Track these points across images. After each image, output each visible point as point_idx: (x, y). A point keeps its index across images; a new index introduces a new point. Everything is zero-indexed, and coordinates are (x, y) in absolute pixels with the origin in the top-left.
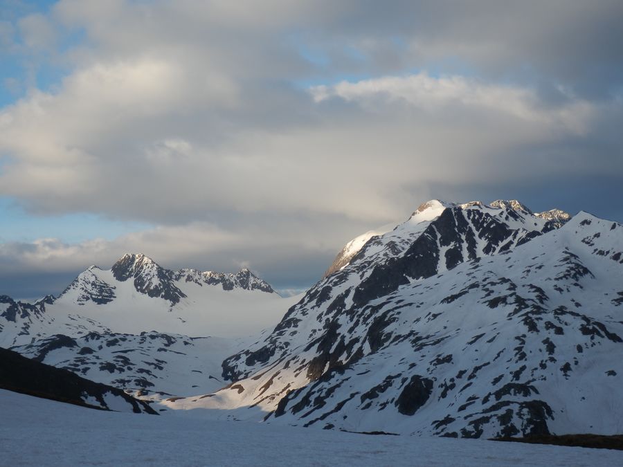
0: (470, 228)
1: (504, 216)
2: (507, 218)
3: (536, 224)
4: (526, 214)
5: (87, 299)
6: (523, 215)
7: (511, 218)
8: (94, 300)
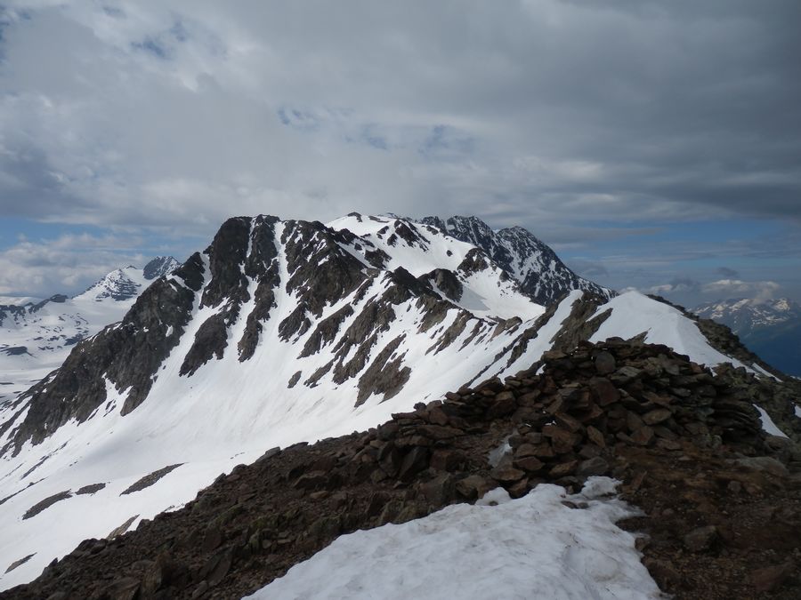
0: (276, 265)
1: (387, 236)
2: (392, 241)
3: (449, 253)
4: (435, 232)
5: (107, 295)
6: (428, 235)
7: (401, 241)
8: (113, 297)
